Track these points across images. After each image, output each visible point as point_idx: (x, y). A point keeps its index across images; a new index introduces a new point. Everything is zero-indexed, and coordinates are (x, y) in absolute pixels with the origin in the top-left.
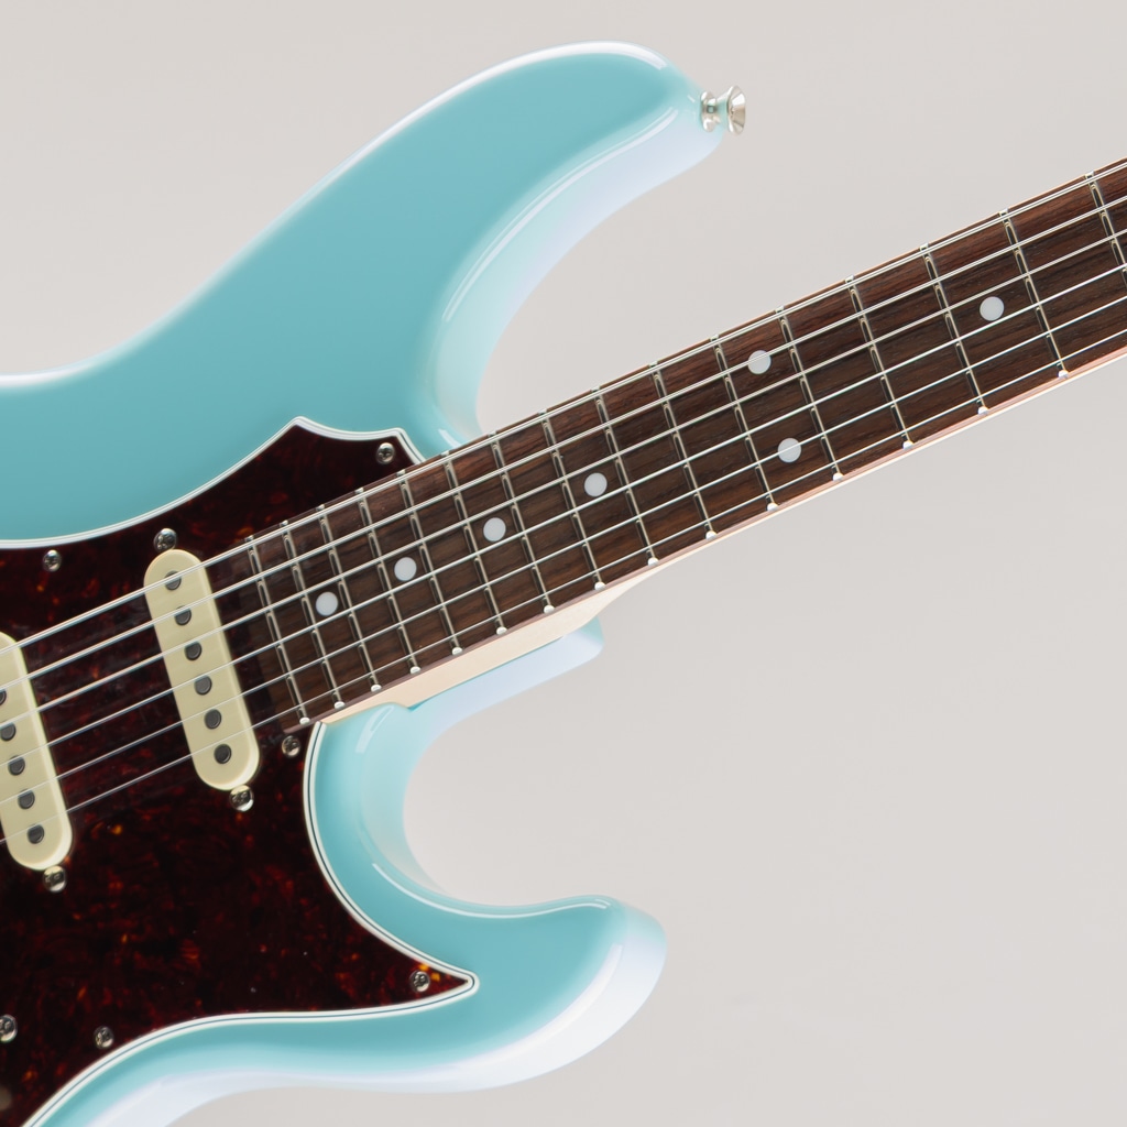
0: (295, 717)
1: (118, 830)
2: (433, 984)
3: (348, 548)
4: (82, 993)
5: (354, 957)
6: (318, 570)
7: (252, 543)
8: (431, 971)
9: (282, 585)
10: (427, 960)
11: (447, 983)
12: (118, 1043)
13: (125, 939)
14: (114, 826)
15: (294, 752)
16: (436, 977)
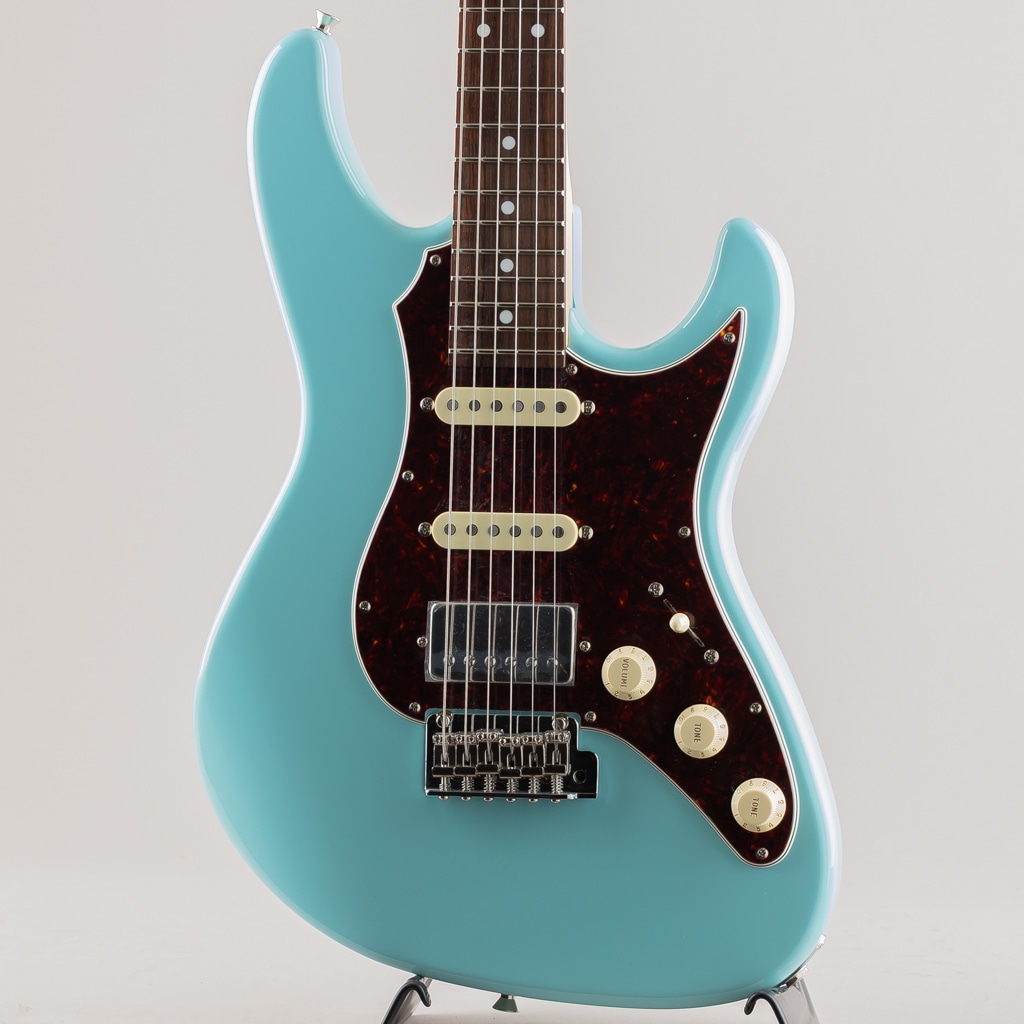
0: (560, 357)
1: (575, 486)
2: (733, 331)
3: (481, 295)
4: (655, 538)
5: (701, 371)
6: (487, 316)
7: (455, 350)
8: (726, 330)
9: (486, 339)
10: (720, 330)
11: (736, 324)
12: (691, 525)
13: (636, 502)
14: (572, 488)
15: (576, 368)
16: (731, 328)
